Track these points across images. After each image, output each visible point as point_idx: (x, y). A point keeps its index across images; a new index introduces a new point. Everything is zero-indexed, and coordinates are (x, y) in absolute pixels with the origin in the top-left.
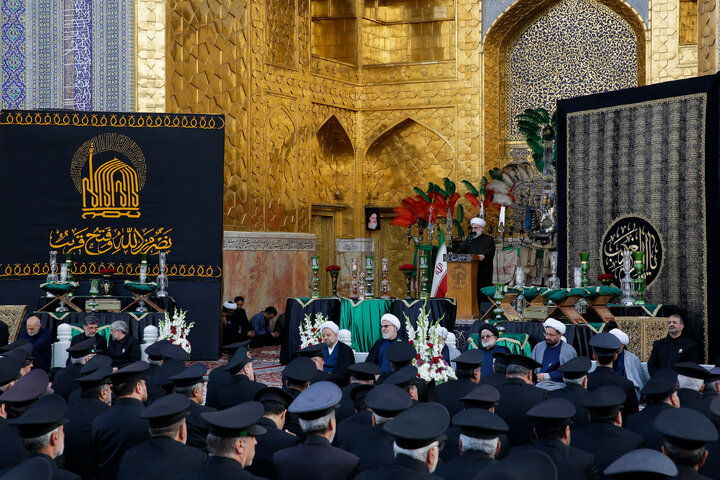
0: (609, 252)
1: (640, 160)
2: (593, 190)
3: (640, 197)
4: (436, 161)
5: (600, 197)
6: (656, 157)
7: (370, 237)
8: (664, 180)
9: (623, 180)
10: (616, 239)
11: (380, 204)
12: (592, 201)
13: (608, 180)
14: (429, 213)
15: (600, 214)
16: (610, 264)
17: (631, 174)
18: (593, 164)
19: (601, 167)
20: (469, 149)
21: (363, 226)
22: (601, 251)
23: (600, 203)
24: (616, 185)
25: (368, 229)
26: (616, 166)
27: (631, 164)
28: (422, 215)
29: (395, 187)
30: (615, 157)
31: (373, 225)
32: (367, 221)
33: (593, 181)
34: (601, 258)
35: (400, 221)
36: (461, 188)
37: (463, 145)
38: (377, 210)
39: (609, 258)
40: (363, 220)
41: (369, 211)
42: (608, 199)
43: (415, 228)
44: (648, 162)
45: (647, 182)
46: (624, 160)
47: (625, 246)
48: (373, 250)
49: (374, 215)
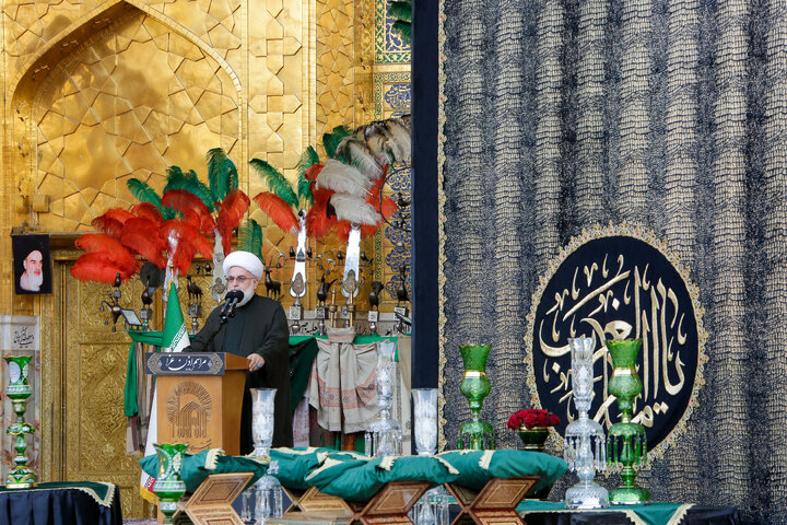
0: (552, 344)
1: (637, 60)
2: (507, 156)
3: (636, 174)
4: (197, 115)
5: (527, 176)
6: (684, 50)
7: (30, 312)
8: (706, 123)
9: (591, 122)
10: (569, 302)
11: (55, 225)
12: (507, 189)
13: (550, 126)
14: (167, 247)
15: (526, 228)
16: (555, 379)
17: (611, 106)
18: (509, 78)
19: (529, 87)
20: (277, 85)
21: (9, 284)
22: (529, 339)
23: (528, 196)
24: (569, 139)
25: (18, 290)
26: (570, 83)
27: (612, 76)
28: (147, 253)
29: (94, 181)
30: (569, 57)
31: (32, 281)
32: (19, 270)
33: (508, 131)
34: (529, 360)
35: (91, 268)
36: (252, 183)
37: (261, 74)
38: (45, 244)
39: (553, 360)
40: (8, 268)
41: (23, 245)
42: (549, 184)
43: (133, 289)
44: (659, 67)
45: (658, 130)
46: (592, 63)
47: (595, 323)
48: (37, 345)
49: (36, 256)
